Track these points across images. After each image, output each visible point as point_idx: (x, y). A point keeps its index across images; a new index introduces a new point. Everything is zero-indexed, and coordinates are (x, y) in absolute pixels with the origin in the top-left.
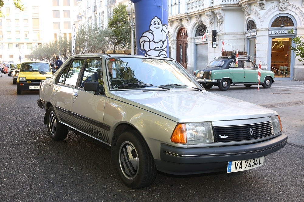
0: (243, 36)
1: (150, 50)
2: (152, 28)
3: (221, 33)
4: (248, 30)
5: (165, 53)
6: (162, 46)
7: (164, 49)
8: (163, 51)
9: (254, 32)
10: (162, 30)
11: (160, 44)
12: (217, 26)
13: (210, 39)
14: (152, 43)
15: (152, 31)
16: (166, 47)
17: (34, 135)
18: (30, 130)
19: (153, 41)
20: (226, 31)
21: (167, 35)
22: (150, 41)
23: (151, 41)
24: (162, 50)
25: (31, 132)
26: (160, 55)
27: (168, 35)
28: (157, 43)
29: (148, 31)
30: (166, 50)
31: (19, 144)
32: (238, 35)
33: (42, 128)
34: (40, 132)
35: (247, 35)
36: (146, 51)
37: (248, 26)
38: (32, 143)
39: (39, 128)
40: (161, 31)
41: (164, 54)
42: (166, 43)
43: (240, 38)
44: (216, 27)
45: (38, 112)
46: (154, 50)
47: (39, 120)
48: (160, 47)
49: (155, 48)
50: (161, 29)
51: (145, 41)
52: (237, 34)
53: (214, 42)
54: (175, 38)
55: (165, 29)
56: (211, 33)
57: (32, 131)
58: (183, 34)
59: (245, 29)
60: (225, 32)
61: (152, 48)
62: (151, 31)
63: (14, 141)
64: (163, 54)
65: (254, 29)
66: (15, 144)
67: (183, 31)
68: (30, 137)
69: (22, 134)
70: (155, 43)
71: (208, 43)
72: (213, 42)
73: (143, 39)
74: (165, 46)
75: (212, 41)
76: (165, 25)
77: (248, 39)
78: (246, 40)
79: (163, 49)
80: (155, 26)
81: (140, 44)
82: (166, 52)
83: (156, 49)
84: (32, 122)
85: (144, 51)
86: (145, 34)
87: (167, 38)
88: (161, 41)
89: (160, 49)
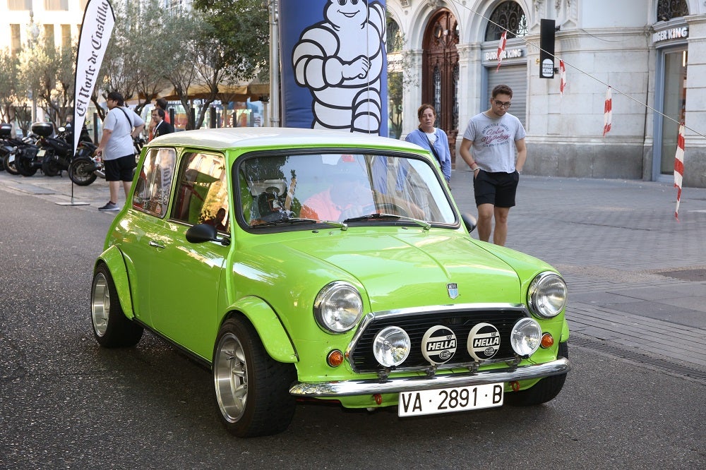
0: (644, 39)
1: (327, 85)
2: (333, 13)
3: (569, 28)
4: (659, 19)
6: (365, 74)
8: (366, 90)
9: (681, 26)
10: (366, 21)
11: (358, 67)
12: (558, 7)
13: (534, 51)
14: (332, 63)
15: (333, 26)
16: (379, 77)
19: (335, 56)
20: (587, 24)
21: (381, 39)
22: (325, 58)
23: (330, 57)
24: (365, 87)
26: (357, 103)
28: (350, 63)
29: (318, 25)
30: (377, 85)
32: (625, 38)
35: (656, 37)
36: (312, 89)
37: (659, 5)
40: (363, 24)
41: (372, 101)
43: (635, 46)
44: (555, 11)
46: (340, 85)
48: (358, 76)
49: (343, 79)
50: (362, 17)
51: (310, 58)
52: (624, 35)
53: (547, 61)
54: (418, 46)
55: (374, 17)
56: (538, 31)
58: (445, 32)
59: (651, 19)
60: (584, 26)
62: (330, 23)
64: (366, 101)
65: (679, 15)
67: (443, 23)
70: (343, 63)
71: (525, 65)
72: (542, 60)
75: (538, 57)
76: (376, 5)
77: (660, 50)
78: (652, 53)
79: (366, 85)
80: (343, 9)
81: (294, 68)
82: (379, 93)
83: (346, 83)
85: (307, 89)
86: (308, 35)
87: (380, 47)
88: (362, 58)
89: (357, 82)
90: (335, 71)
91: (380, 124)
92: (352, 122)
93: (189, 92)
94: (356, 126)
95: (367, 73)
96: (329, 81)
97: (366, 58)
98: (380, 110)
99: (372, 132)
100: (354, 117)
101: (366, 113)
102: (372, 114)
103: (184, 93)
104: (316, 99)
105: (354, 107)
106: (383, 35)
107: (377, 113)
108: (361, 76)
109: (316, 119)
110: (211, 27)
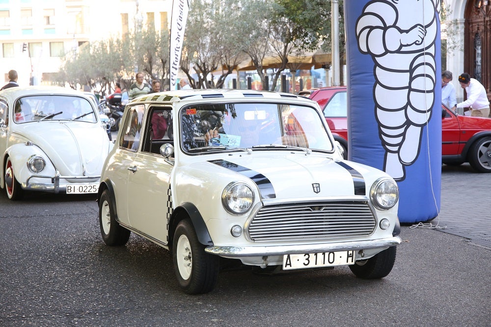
1: (387, 51)
5: (429, 59)
6: (421, 40)
7: (427, 48)
8: (423, 54)
11: (415, 35)
14: (391, 32)
16: (434, 42)
17: (66, 292)
18: (56, 277)
19: (394, 26)
21: (435, 9)
22: (385, 28)
23: (390, 27)
24: (421, 52)
25: (57, 283)
26: (414, 66)
27: (439, 9)
28: (407, 31)
30: (432, 50)
31: (27, 317)
33: (87, 273)
34: (82, 284)
36: (374, 56)
38: (61, 313)
39: (80, 271)
41: (428, 64)
42: (432, 30)
45: (76, 228)
46: (398, 51)
47: (78, 250)
48: (415, 43)
49: (402, 46)
51: (372, 28)
54: (460, 16)
57: (60, 281)
58: (485, 3)
61: (392, 47)
63: (13, 308)
64: (422, 64)
66: (15, 317)
68: (55, 296)
69: (34, 287)
70: (401, 31)
73: (365, 21)
74: (429, 39)
79: (423, 50)
81: (358, 38)
82: (434, 57)
83: (404, 49)
84: (60, 255)
85: (369, 56)
86: (370, 8)
87: (435, 16)
88: (419, 26)
89: (414, 48)
90: (394, 39)
91: (435, 84)
92: (410, 83)
93: (264, 63)
94: (413, 87)
95: (423, 39)
96: (389, 48)
97: (423, 27)
98: (435, 72)
99: (428, 92)
100: (412, 79)
101: (423, 75)
102: (428, 76)
103: (260, 64)
104: (377, 64)
105: (411, 70)
106: (437, 5)
107: (432, 75)
108: (417, 42)
109: (377, 82)
110: (282, 7)
